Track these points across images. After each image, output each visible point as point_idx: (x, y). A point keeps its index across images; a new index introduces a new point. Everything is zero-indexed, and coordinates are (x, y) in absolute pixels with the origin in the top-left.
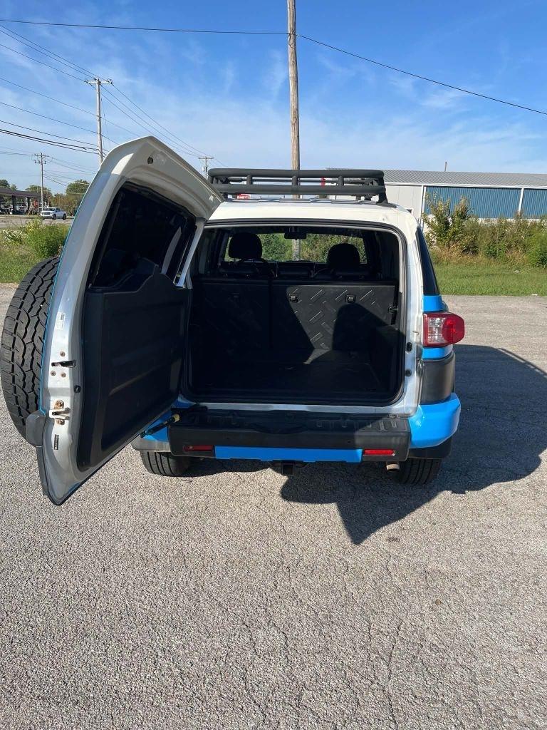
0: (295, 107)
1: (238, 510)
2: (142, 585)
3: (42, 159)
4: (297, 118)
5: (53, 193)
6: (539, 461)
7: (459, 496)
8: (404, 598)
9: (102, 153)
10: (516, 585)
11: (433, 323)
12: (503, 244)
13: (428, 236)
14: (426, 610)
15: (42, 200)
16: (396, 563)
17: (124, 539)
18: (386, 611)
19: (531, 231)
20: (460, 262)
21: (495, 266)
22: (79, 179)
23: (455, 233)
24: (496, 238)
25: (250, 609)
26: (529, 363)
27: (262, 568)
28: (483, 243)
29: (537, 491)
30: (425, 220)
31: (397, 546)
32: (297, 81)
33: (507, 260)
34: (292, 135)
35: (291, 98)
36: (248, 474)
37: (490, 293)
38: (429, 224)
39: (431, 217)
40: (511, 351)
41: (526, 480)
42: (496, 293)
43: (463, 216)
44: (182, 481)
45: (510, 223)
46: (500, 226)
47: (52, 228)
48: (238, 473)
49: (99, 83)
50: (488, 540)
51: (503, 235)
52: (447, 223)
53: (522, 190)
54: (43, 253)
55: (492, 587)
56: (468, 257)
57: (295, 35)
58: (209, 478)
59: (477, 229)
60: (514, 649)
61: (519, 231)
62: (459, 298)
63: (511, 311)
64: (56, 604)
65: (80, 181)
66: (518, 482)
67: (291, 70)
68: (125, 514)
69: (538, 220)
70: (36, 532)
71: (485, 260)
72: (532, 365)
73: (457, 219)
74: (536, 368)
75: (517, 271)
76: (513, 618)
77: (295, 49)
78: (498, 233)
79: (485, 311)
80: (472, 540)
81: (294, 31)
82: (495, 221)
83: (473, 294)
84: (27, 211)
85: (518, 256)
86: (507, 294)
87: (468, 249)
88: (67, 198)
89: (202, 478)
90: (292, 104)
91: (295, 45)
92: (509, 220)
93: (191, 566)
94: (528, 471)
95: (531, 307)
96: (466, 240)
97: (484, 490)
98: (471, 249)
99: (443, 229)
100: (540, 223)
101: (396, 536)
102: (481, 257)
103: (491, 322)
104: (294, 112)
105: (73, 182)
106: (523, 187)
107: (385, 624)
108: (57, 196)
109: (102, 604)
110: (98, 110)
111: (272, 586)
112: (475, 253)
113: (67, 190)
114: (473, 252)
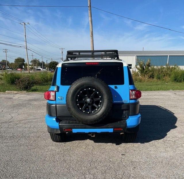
0: (92, 31)
1: (79, 149)
2: (54, 167)
3: (6, 51)
4: (92, 34)
5: (10, 63)
6: (167, 135)
7: (143, 144)
8: (126, 167)
9: (27, 48)
10: (156, 163)
11: (133, 93)
12: (162, 74)
13: (137, 73)
14: (131, 169)
15: (7, 65)
16: (124, 160)
17: (48, 157)
18: (120, 170)
19: (172, 70)
20: (148, 81)
21: (159, 82)
22: (19, 57)
23: (146, 71)
24: (160, 73)
25: (84, 171)
26: (167, 110)
27: (87, 162)
28: (156, 75)
29: (165, 142)
30: (136, 67)
31: (124, 156)
32: (92, 22)
33: (163, 80)
34: (91, 40)
35: (90, 28)
36: (82, 141)
37: (157, 90)
38: (137, 68)
39: (138, 66)
40: (162, 106)
41: (162, 140)
42: (159, 90)
43: (149, 65)
44: (63, 143)
45: (165, 68)
46: (161, 69)
47: (12, 74)
48: (79, 141)
49: (25, 24)
50: (150, 154)
51: (162, 72)
52: (144, 68)
53: (168, 56)
54: (9, 82)
55: (150, 164)
56: (151, 80)
57: (91, 7)
58: (70, 142)
59: (153, 70)
60: (154, 177)
61: (167, 70)
62: (147, 92)
63: (163, 95)
64: (31, 172)
65: (19, 58)
66: (160, 140)
67: (90, 18)
68: (47, 152)
69: (174, 66)
70: (23, 156)
71: (156, 80)
72: (168, 110)
73: (147, 67)
74: (169, 111)
75: (167, 83)
76: (154, 170)
77: (91, 11)
78: (160, 71)
79: (155, 95)
80: (145, 154)
81: (90, 5)
82: (159, 67)
83: (151, 90)
84: (2, 69)
85: (168, 78)
86: (162, 90)
87: (151, 77)
88: (15, 64)
89: (68, 142)
90: (91, 29)
91: (91, 10)
92: (164, 66)
93: (67, 162)
94: (163, 137)
95: (169, 94)
96: (150, 74)
97: (150, 142)
98: (152, 77)
99: (142, 70)
100: (174, 67)
101: (124, 154)
102: (155, 79)
103: (156, 98)
104: (91, 32)
105: (17, 58)
106: (169, 55)
107: (120, 172)
108: (11, 63)
109: (44, 171)
110: (25, 33)
111: (90, 166)
112: (153, 78)
113: (15, 61)
114: (152, 78)
